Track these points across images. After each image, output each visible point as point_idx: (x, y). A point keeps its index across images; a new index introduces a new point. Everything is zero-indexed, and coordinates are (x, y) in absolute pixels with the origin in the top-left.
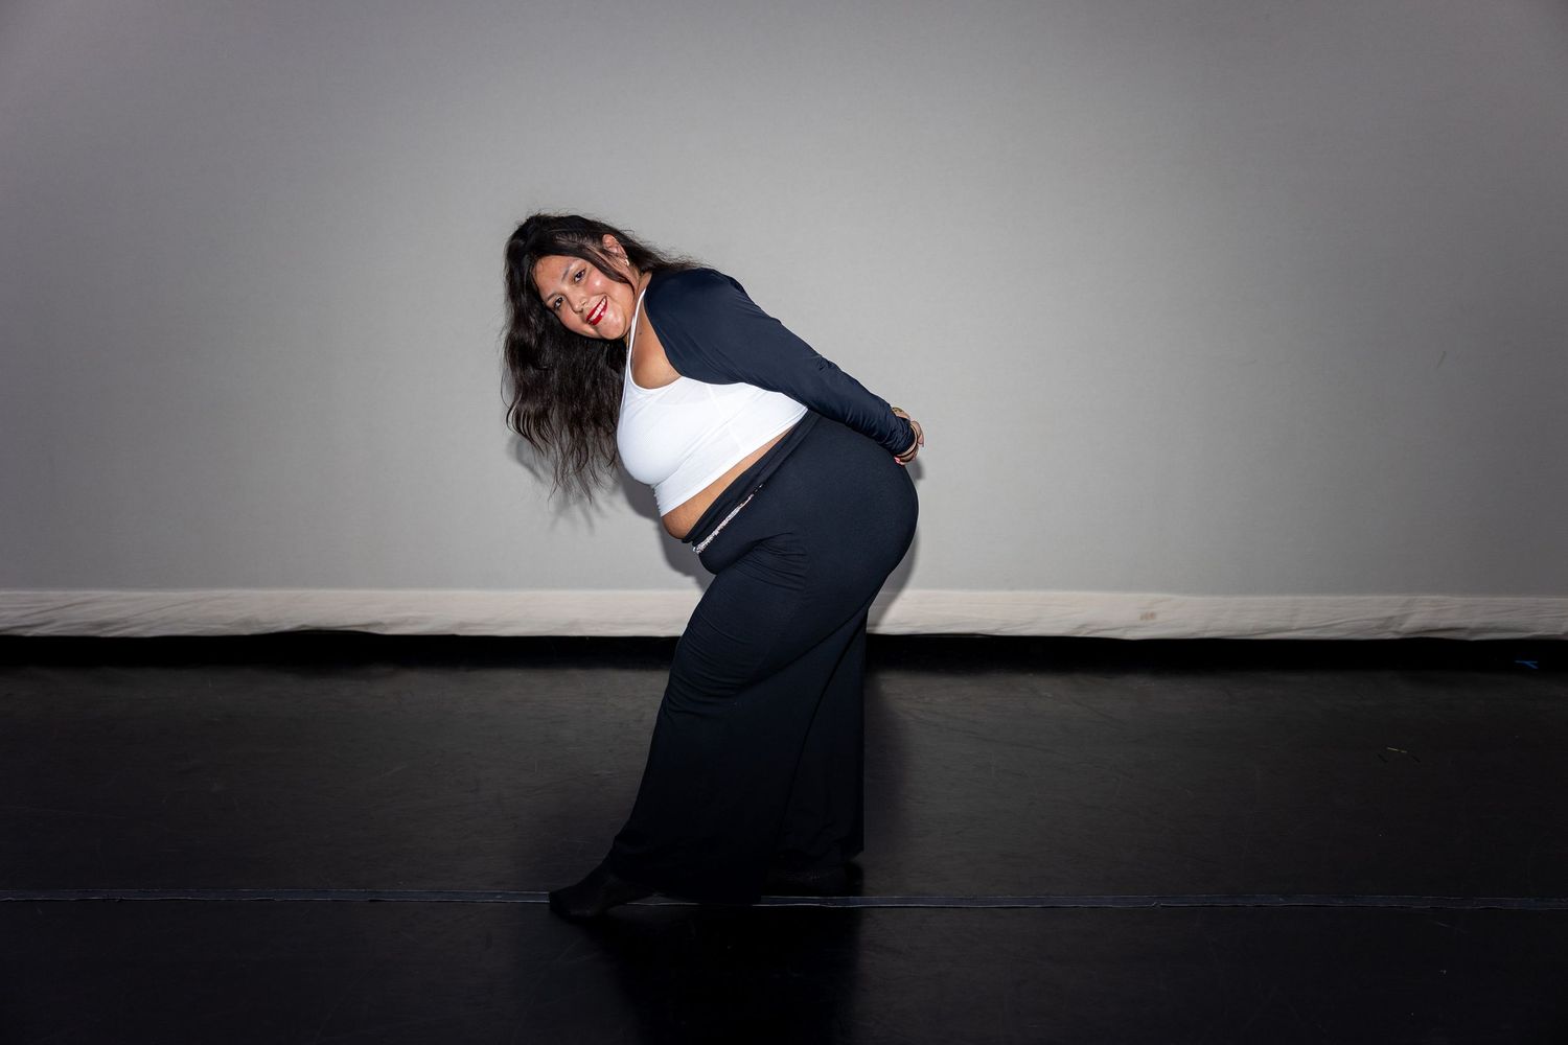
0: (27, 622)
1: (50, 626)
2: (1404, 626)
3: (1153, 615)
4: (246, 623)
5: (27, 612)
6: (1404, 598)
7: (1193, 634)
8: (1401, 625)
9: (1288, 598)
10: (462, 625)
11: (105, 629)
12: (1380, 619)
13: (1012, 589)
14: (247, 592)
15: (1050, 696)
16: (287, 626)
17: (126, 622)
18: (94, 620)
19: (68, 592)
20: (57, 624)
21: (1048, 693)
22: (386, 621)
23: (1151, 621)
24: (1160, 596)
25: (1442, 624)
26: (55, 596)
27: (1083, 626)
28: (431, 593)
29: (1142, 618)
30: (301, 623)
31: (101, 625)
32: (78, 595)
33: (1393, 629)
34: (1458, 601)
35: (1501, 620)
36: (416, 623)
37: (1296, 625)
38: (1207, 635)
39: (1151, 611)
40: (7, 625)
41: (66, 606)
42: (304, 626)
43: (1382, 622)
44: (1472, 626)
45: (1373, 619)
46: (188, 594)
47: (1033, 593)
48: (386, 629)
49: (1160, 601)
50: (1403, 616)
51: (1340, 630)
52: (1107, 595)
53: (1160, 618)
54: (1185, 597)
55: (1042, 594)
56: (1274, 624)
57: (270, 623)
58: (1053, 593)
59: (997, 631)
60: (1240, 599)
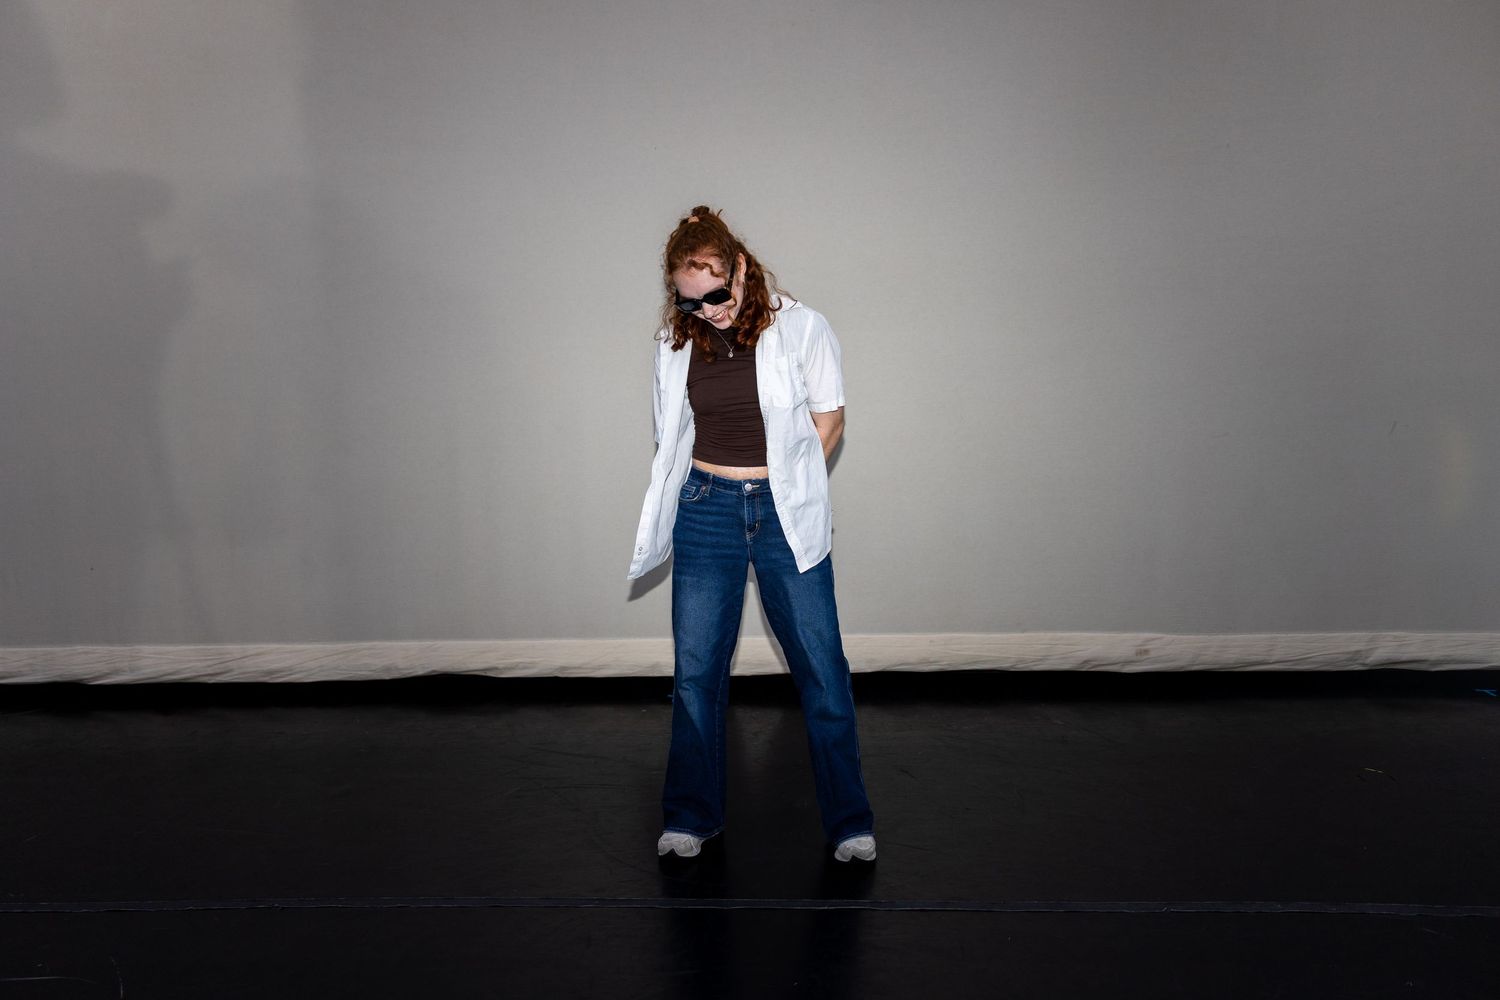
0: (210, 671)
2: (1371, 659)
3: (1146, 652)
4: (388, 669)
6: (1368, 635)
7: (1183, 667)
8: (1367, 658)
9: (1263, 636)
10: (564, 668)
12: (1348, 653)
13: (1024, 631)
14: (388, 644)
15: (1060, 723)
16: (420, 672)
18: (265, 669)
19: (245, 646)
21: (1058, 721)
22: (501, 666)
23: (1145, 657)
24: (1153, 635)
25: (1404, 658)
26: (234, 649)
27: (1086, 662)
28: (537, 642)
29: (1136, 654)
30: (430, 670)
31: (270, 673)
32: (252, 648)
33: (1361, 662)
34: (1421, 636)
35: (1456, 653)
37: (1274, 659)
38: (1194, 668)
39: (1146, 647)
41: (242, 658)
43: (1348, 656)
44: (1433, 658)
45: (1343, 653)
46: (341, 646)
47: (1042, 634)
48: (501, 673)
49: (1153, 639)
50: (1371, 649)
51: (1313, 663)
52: (1106, 635)
53: (1153, 654)
54: (1174, 636)
55: (1050, 635)
56: (1254, 658)
57: (407, 669)
58: (1059, 634)
59: (1012, 667)
60: (1222, 637)
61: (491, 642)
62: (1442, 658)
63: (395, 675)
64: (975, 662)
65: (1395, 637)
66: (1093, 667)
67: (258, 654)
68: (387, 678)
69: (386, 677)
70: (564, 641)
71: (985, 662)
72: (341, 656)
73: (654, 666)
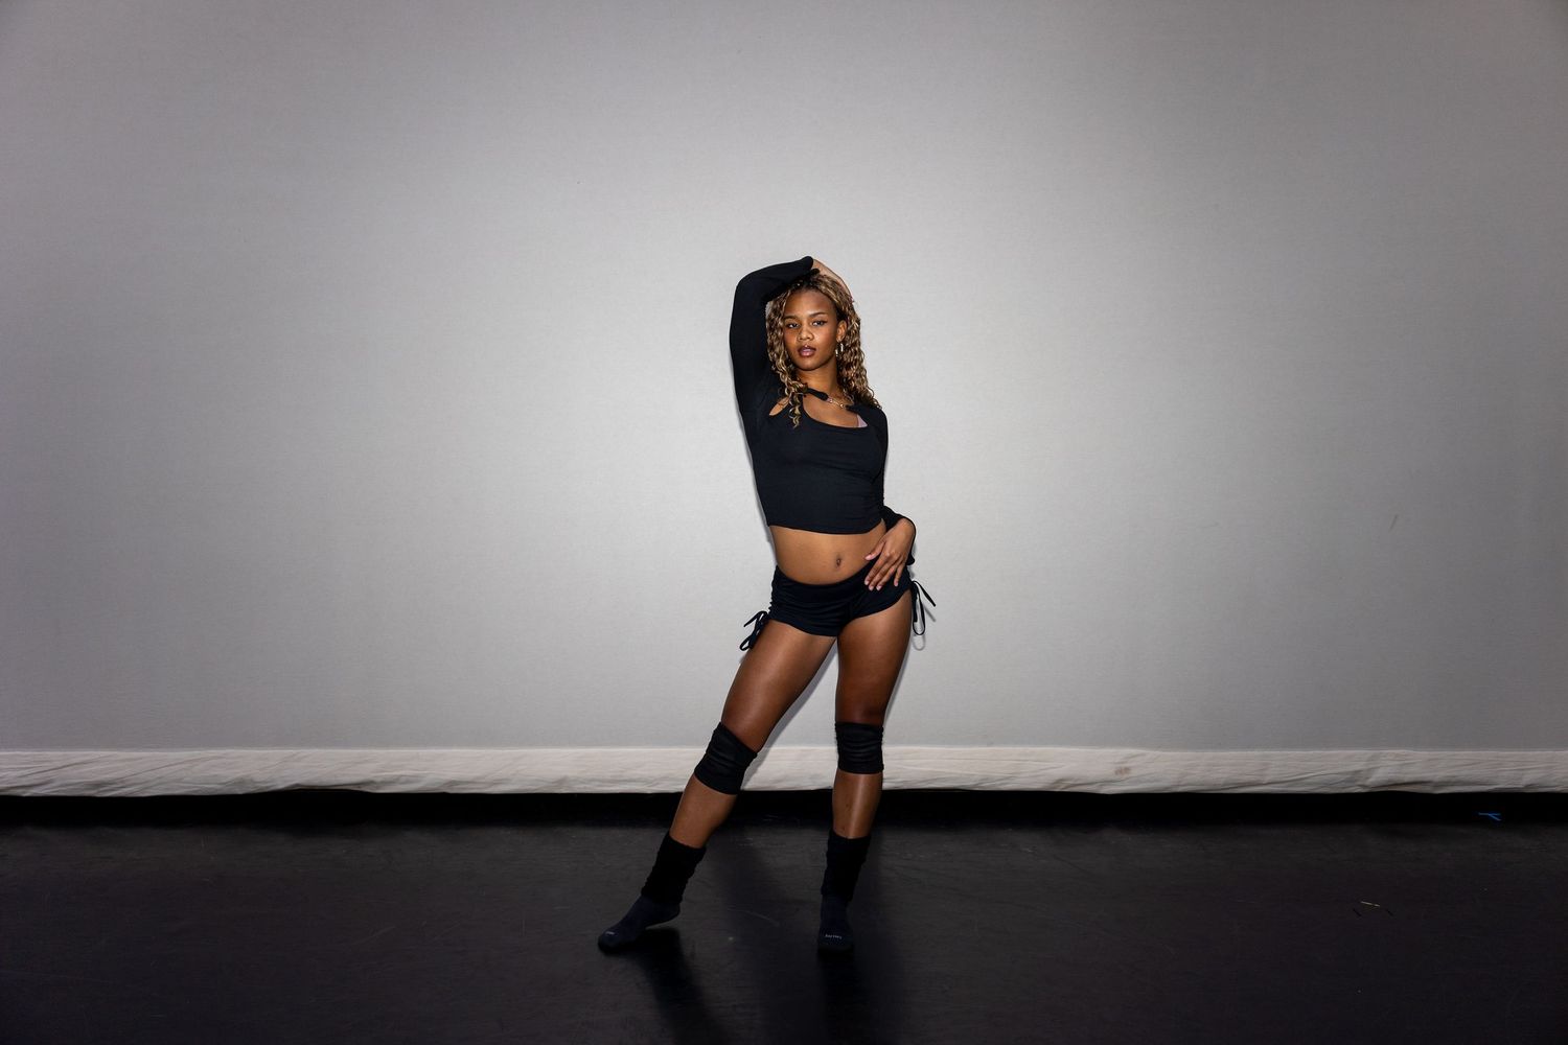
0: (24, 782)
1: (46, 787)
2: (1371, 780)
3: (1127, 770)
4: (241, 782)
5: (26, 772)
6: (1370, 753)
7: (1167, 788)
8: (1367, 779)
9: (1256, 753)
10: (452, 783)
11: (101, 789)
12: (1347, 773)
13: (991, 744)
14: (242, 751)
16: (281, 785)
17: (122, 782)
18: (92, 780)
19: (68, 753)
20: (54, 785)
21: (1028, 849)
22: (379, 780)
23: (1126, 776)
24: (1134, 751)
25: (1406, 780)
26: (55, 756)
27: (1060, 781)
28: (423, 752)
29: (1116, 773)
30: (295, 783)
31: (98, 785)
32: (78, 755)
33: (1359, 783)
34: (1424, 754)
35: (1464, 773)
36: (407, 782)
37: (1267, 779)
38: (1180, 789)
39: (1127, 765)
40: (5, 786)
41: (64, 767)
42: (297, 785)
43: (1347, 777)
44: (1435, 779)
45: (1340, 774)
46: (184, 754)
47: (1009, 749)
48: (378, 788)
49: (1134, 756)
50: (1369, 770)
51: (1309, 784)
52: (1083, 750)
53: (1134, 773)
54: (1158, 753)
55: (1020, 749)
56: (1246, 778)
57: (265, 782)
58: (1030, 749)
59: (976, 786)
60: (1210, 754)
61: (367, 751)
62: (1446, 780)
63: (250, 789)
64: (936, 779)
65: (1397, 755)
66: (1067, 787)
67: (84, 763)
68: (240, 793)
69: (239, 791)
70: (455, 751)
71: (945, 780)
72: (183, 766)
73: (562, 781)
